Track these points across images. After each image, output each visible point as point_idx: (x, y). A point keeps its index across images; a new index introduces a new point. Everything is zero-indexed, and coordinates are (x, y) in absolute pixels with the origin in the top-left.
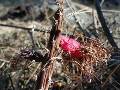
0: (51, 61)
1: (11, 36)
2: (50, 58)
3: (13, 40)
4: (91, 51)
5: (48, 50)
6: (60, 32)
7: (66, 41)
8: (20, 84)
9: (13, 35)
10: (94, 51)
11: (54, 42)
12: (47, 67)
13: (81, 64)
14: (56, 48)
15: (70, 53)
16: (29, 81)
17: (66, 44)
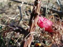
0: (30, 34)
1: (6, 4)
2: (29, 32)
3: (8, 8)
4: (59, 29)
5: (29, 27)
6: (37, 14)
7: (42, 20)
8: (11, 42)
9: (8, 3)
10: (61, 29)
11: (33, 21)
12: (27, 38)
13: (52, 37)
14: (34, 26)
15: (44, 29)
16: (17, 40)
17: (42, 23)
